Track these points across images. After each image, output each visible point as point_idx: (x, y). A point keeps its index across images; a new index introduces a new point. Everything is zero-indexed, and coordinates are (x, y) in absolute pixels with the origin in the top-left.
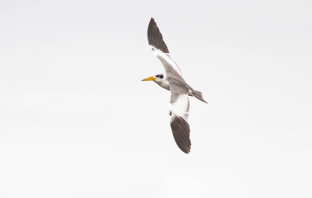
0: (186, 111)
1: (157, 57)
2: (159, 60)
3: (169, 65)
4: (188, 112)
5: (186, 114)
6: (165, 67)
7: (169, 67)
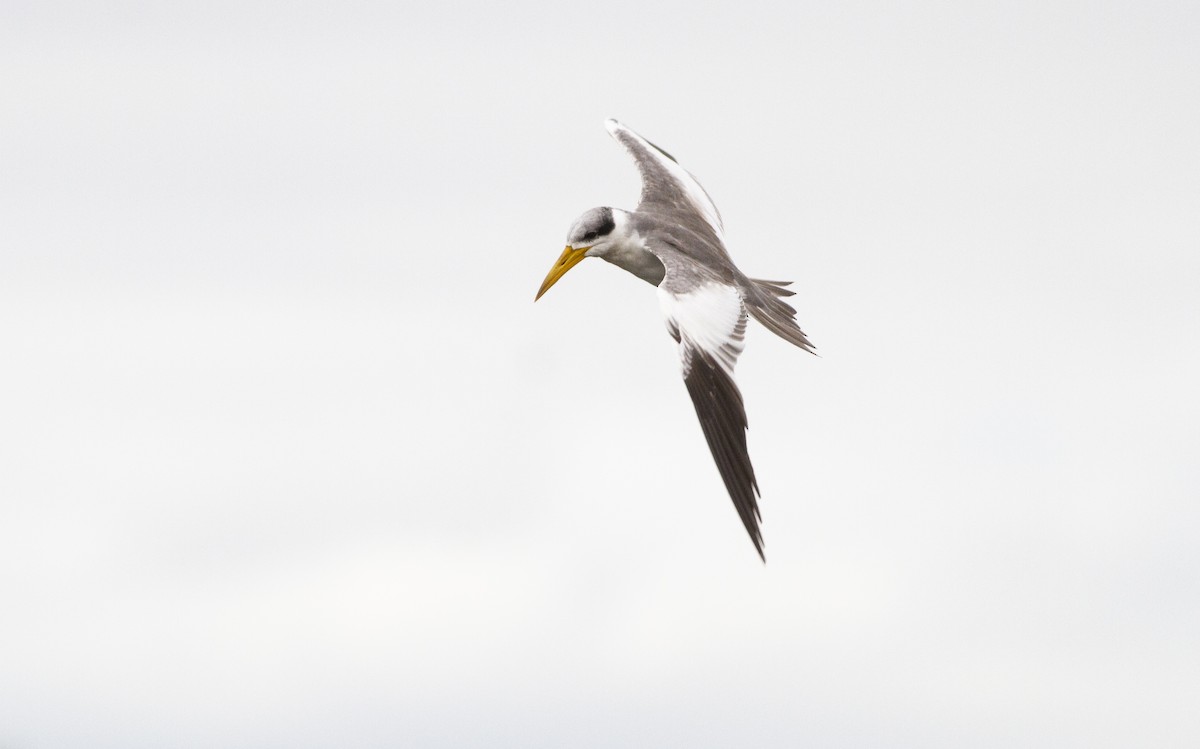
0: (733, 337)
1: (615, 136)
2: (626, 148)
3: (668, 179)
4: (741, 339)
5: (729, 346)
6: (647, 179)
7: (665, 182)
